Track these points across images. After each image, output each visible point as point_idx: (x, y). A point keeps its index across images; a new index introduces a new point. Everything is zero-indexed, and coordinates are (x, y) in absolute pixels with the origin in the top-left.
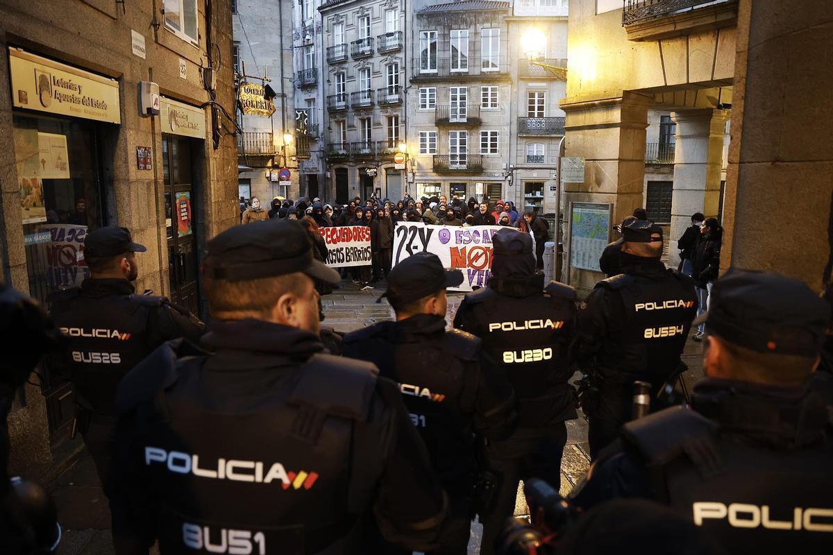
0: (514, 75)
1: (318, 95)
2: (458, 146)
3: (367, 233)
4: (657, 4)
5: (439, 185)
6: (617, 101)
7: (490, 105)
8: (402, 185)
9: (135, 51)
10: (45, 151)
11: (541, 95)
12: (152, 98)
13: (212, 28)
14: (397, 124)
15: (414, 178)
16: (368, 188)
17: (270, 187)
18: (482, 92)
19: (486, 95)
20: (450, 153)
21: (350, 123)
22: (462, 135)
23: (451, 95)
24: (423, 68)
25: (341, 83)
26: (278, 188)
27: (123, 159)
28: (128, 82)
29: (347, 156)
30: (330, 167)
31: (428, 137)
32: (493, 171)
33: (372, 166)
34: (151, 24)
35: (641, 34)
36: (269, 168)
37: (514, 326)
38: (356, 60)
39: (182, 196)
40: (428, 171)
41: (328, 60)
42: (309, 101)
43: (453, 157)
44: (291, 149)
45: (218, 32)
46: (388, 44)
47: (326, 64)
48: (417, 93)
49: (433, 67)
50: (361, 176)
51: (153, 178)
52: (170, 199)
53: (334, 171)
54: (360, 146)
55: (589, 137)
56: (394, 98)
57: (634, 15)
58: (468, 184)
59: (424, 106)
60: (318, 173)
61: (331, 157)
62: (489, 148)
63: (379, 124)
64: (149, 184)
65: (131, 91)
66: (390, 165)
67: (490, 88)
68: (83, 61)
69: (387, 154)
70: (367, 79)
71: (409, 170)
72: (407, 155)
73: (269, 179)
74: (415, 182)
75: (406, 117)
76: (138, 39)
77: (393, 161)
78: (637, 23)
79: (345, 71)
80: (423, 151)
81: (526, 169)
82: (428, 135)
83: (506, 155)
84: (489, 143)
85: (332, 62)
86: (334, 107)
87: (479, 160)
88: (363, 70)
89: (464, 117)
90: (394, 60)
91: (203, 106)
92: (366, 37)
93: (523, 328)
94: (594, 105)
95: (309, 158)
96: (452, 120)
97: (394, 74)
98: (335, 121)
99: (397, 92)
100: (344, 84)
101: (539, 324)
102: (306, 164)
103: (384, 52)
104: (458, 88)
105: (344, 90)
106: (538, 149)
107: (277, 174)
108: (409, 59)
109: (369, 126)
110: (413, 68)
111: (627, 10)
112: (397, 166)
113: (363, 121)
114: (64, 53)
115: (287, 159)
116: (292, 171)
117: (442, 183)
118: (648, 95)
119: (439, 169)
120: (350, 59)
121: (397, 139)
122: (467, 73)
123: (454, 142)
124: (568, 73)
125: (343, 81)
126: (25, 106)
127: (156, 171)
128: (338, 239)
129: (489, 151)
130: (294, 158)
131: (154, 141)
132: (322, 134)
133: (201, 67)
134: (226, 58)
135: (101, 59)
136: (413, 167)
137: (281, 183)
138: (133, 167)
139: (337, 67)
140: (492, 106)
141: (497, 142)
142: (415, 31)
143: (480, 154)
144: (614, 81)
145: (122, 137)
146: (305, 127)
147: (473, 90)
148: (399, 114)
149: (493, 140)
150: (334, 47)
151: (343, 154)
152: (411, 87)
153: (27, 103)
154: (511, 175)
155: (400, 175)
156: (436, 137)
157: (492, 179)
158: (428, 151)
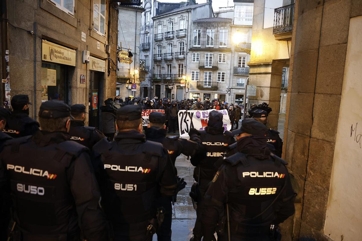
0: (233, 49)
1: (150, 54)
2: (208, 78)
4: (287, 26)
5: (199, 94)
6: (270, 64)
7: (222, 61)
8: (183, 93)
9: (82, 40)
10: (49, 76)
11: (244, 58)
12: (87, 57)
13: (110, 29)
14: (182, 67)
15: (188, 91)
16: (169, 94)
17: (127, 91)
18: (219, 56)
20: (204, 81)
21: (163, 66)
22: (210, 73)
23: (206, 56)
24: (195, 45)
25: (160, 49)
26: (131, 92)
27: (75, 79)
28: (79, 51)
29: (161, 80)
30: (153, 84)
31: (195, 74)
32: (223, 89)
33: (171, 85)
34: (89, 29)
35: (280, 38)
36: (128, 83)
37: (210, 144)
38: (167, 40)
39: (95, 94)
40: (194, 88)
41: (155, 39)
42: (146, 56)
43: (206, 82)
44: (137, 76)
45: (112, 31)
46: (180, 34)
47: (154, 41)
48: (191, 55)
49: (199, 44)
50: (166, 89)
51: (85, 87)
52: (91, 94)
53: (155, 86)
54: (167, 76)
55: (259, 78)
56: (182, 56)
57: (278, 30)
58: (211, 94)
59: (194, 60)
60: (148, 86)
61: (154, 80)
62: (221, 79)
63: (175, 67)
64: (84, 89)
65: (80, 54)
66: (178, 85)
67: (222, 54)
68: (65, 43)
69: (178, 80)
70: (171, 48)
71: (187, 87)
72: (186, 81)
73: (127, 88)
74: (189, 92)
75: (186, 65)
76: (84, 35)
77: (180, 83)
78: (278, 33)
79: (162, 44)
80: (193, 79)
81: (236, 89)
82: (195, 72)
83: (228, 82)
84: (221, 77)
85: (156, 41)
86: (156, 59)
87: (216, 84)
88: (169, 44)
89: (211, 66)
90: (183, 41)
91: (105, 59)
92: (171, 31)
93: (214, 145)
94: (261, 65)
95: (144, 80)
96: (206, 67)
97: (182, 47)
98: (157, 65)
99: (183, 54)
100: (161, 50)
101: (219, 144)
102: (143, 82)
103: (178, 37)
104: (209, 54)
105: (161, 52)
106: (243, 81)
107: (131, 86)
108: (189, 41)
109: (171, 68)
110: (190, 44)
111: (275, 28)
112: (182, 85)
113: (168, 65)
114: (59, 41)
115: (135, 80)
116: (137, 85)
118: (283, 62)
119: (199, 87)
120: (164, 40)
121: (182, 74)
122: (213, 47)
123: (206, 76)
124: (251, 51)
125: (161, 48)
127: (87, 84)
129: (221, 80)
130: (138, 80)
131: (87, 73)
132: (151, 70)
133: (105, 44)
134: (114, 41)
135: (71, 43)
136: (188, 86)
137: (132, 90)
138: (79, 83)
139: (158, 43)
140: (223, 62)
141: (225, 77)
142: (192, 29)
143: (217, 82)
144: (269, 56)
145: (75, 71)
146: (144, 67)
147: (215, 55)
148: (184, 63)
149: (223, 76)
150: (157, 34)
151: (159, 79)
152: (189, 52)
153: (46, 59)
154: (230, 91)
155: (183, 89)
156: (199, 74)
157: (221, 92)
158: (195, 79)
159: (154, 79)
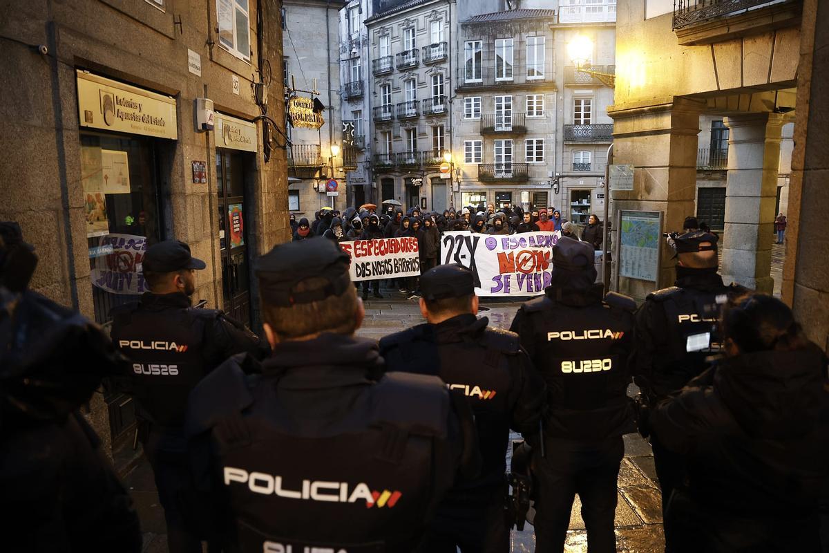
0: (560, 83)
1: (364, 107)
2: (503, 155)
3: (415, 245)
4: (709, 7)
5: (484, 194)
6: (667, 107)
7: (535, 113)
8: (447, 194)
9: (191, 69)
10: (108, 168)
11: (587, 102)
12: (207, 114)
13: (264, 44)
14: (442, 134)
15: (459, 188)
16: (414, 198)
17: (318, 198)
18: (527, 101)
19: (530, 103)
20: (495, 162)
21: (396, 133)
22: (508, 143)
23: (496, 103)
24: (468, 78)
25: (387, 94)
26: (326, 199)
27: (180, 174)
28: (184, 100)
29: (393, 166)
30: (376, 177)
31: (473, 147)
32: (539, 179)
33: (418, 176)
34: (207, 43)
35: (692, 38)
36: (317, 179)
37: (572, 335)
38: (401, 71)
39: (234, 209)
40: (474, 180)
41: (373, 72)
42: (355, 113)
43: (499, 165)
44: (338, 160)
45: (269, 48)
46: (433, 55)
47: (372, 76)
48: (462, 103)
49: (478, 76)
50: (406, 186)
51: (208, 191)
52: (223, 210)
53: (380, 182)
54: (406, 156)
55: (638, 144)
56: (439, 108)
57: (685, 19)
58: (513, 193)
59: (469, 116)
60: (365, 183)
61: (377, 168)
62: (535, 156)
63: (425, 134)
64: (203, 197)
65: (187, 107)
66: (435, 175)
67: (535, 96)
68: (142, 80)
69: (432, 164)
70: (412, 89)
71: (454, 180)
72: (452, 164)
73: (317, 190)
74: (461, 191)
75: (451, 126)
76: (194, 58)
77: (438, 171)
78: (688, 27)
79: (390, 82)
80: (469, 161)
81: (573, 176)
82: (473, 144)
83: (552, 163)
84: (535, 151)
85: (378, 74)
86: (380, 118)
87: (524, 168)
88: (408, 81)
89: (509, 125)
90: (439, 71)
91: (255, 120)
92: (411, 48)
93: (582, 338)
94: (643, 112)
95: (356, 169)
96: (498, 129)
97: (439, 85)
98: (381, 132)
99: (442, 103)
100: (389, 96)
101: (598, 334)
102: (353, 175)
103: (429, 63)
104: (503, 97)
105: (389, 102)
106: (584, 156)
107: (324, 185)
108: (453, 69)
109: (415, 137)
110: (458, 78)
111: (677, 14)
112: (442, 176)
113: (408, 131)
114: (126, 74)
115: (334, 170)
116: (339, 182)
117: (488, 192)
118: (699, 99)
119: (484, 178)
120: (396, 71)
121: (442, 149)
122: (513, 81)
123: (499, 151)
124: (616, 80)
125: (389, 92)
126: (90, 125)
127: (212, 183)
128: (386, 251)
129: (535, 159)
130: (341, 169)
131: (208, 155)
132: (368, 145)
133: (253, 82)
134: (276, 74)
135: (161, 78)
136: (459, 177)
138: (189, 181)
139: (383, 79)
140: (537, 114)
141: (543, 151)
142: (460, 41)
143: (526, 162)
144: (664, 88)
145: (178, 152)
146: (352, 138)
147: (519, 99)
148: (444, 123)
149: (539, 148)
150: (379, 59)
151: (389, 164)
152: (456, 96)
153: (92, 122)
154: (557, 183)
155: (445, 184)
156: (481, 146)
157: (537, 187)
158: (473, 160)
159: (378, 166)
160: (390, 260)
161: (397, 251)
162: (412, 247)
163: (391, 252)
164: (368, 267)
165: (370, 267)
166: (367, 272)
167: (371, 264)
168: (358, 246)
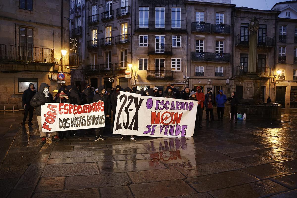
0: (189, 30)
2: (160, 66)
3: (102, 106)
11: (202, 42)
14: (126, 54)
15: (135, 83)
17: (51, 84)
18: (172, 39)
19: (174, 40)
20: (155, 70)
21: (100, 54)
22: (162, 60)
23: (156, 39)
24: (141, 25)
29: (97, 71)
30: (88, 77)
32: (178, 80)
33: (112, 77)
36: (51, 72)
38: (104, 22)
40: (143, 79)
41: (88, 23)
43: (157, 72)
46: (122, 13)
49: (146, 25)
50: (105, 82)
53: (90, 80)
54: (105, 66)
56: (125, 40)
59: (142, 45)
60: (81, 81)
61: (88, 73)
62: (176, 67)
63: (116, 54)
66: (122, 76)
67: (176, 36)
69: (121, 70)
71: (133, 79)
72: (132, 70)
73: (51, 79)
74: (136, 85)
75: (131, 50)
77: (125, 74)
79: (97, 28)
81: (195, 79)
82: (143, 60)
83: (185, 71)
84: (176, 65)
85: (90, 24)
86: (91, 46)
89: (163, 51)
96: (157, 52)
98: (91, 54)
104: (160, 36)
106: (201, 69)
108: (133, 20)
112: (126, 76)
113: (107, 53)
115: (63, 67)
116: (66, 75)
117: (151, 86)
119: (149, 78)
120: (100, 22)
121: (126, 62)
122: (164, 29)
123: (157, 64)
128: (82, 112)
129: (176, 69)
130: (68, 67)
132: (84, 61)
136: (135, 77)
137: (59, 82)
139: (93, 27)
140: (177, 46)
141: (181, 65)
142: (137, 6)
143: (172, 70)
148: (127, 49)
149: (178, 63)
150: (92, 16)
151: (95, 70)
152: (134, 34)
154: (188, 82)
155: (127, 81)
156: (148, 61)
157: (178, 84)
158: (143, 68)
160: (84, 117)
161: (89, 111)
162: (100, 108)
163: (86, 112)
164: (68, 121)
165: (69, 122)
166: (67, 125)
167: (70, 120)
168: (62, 107)
